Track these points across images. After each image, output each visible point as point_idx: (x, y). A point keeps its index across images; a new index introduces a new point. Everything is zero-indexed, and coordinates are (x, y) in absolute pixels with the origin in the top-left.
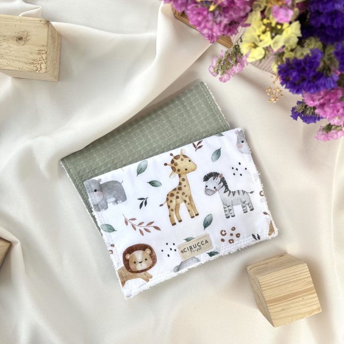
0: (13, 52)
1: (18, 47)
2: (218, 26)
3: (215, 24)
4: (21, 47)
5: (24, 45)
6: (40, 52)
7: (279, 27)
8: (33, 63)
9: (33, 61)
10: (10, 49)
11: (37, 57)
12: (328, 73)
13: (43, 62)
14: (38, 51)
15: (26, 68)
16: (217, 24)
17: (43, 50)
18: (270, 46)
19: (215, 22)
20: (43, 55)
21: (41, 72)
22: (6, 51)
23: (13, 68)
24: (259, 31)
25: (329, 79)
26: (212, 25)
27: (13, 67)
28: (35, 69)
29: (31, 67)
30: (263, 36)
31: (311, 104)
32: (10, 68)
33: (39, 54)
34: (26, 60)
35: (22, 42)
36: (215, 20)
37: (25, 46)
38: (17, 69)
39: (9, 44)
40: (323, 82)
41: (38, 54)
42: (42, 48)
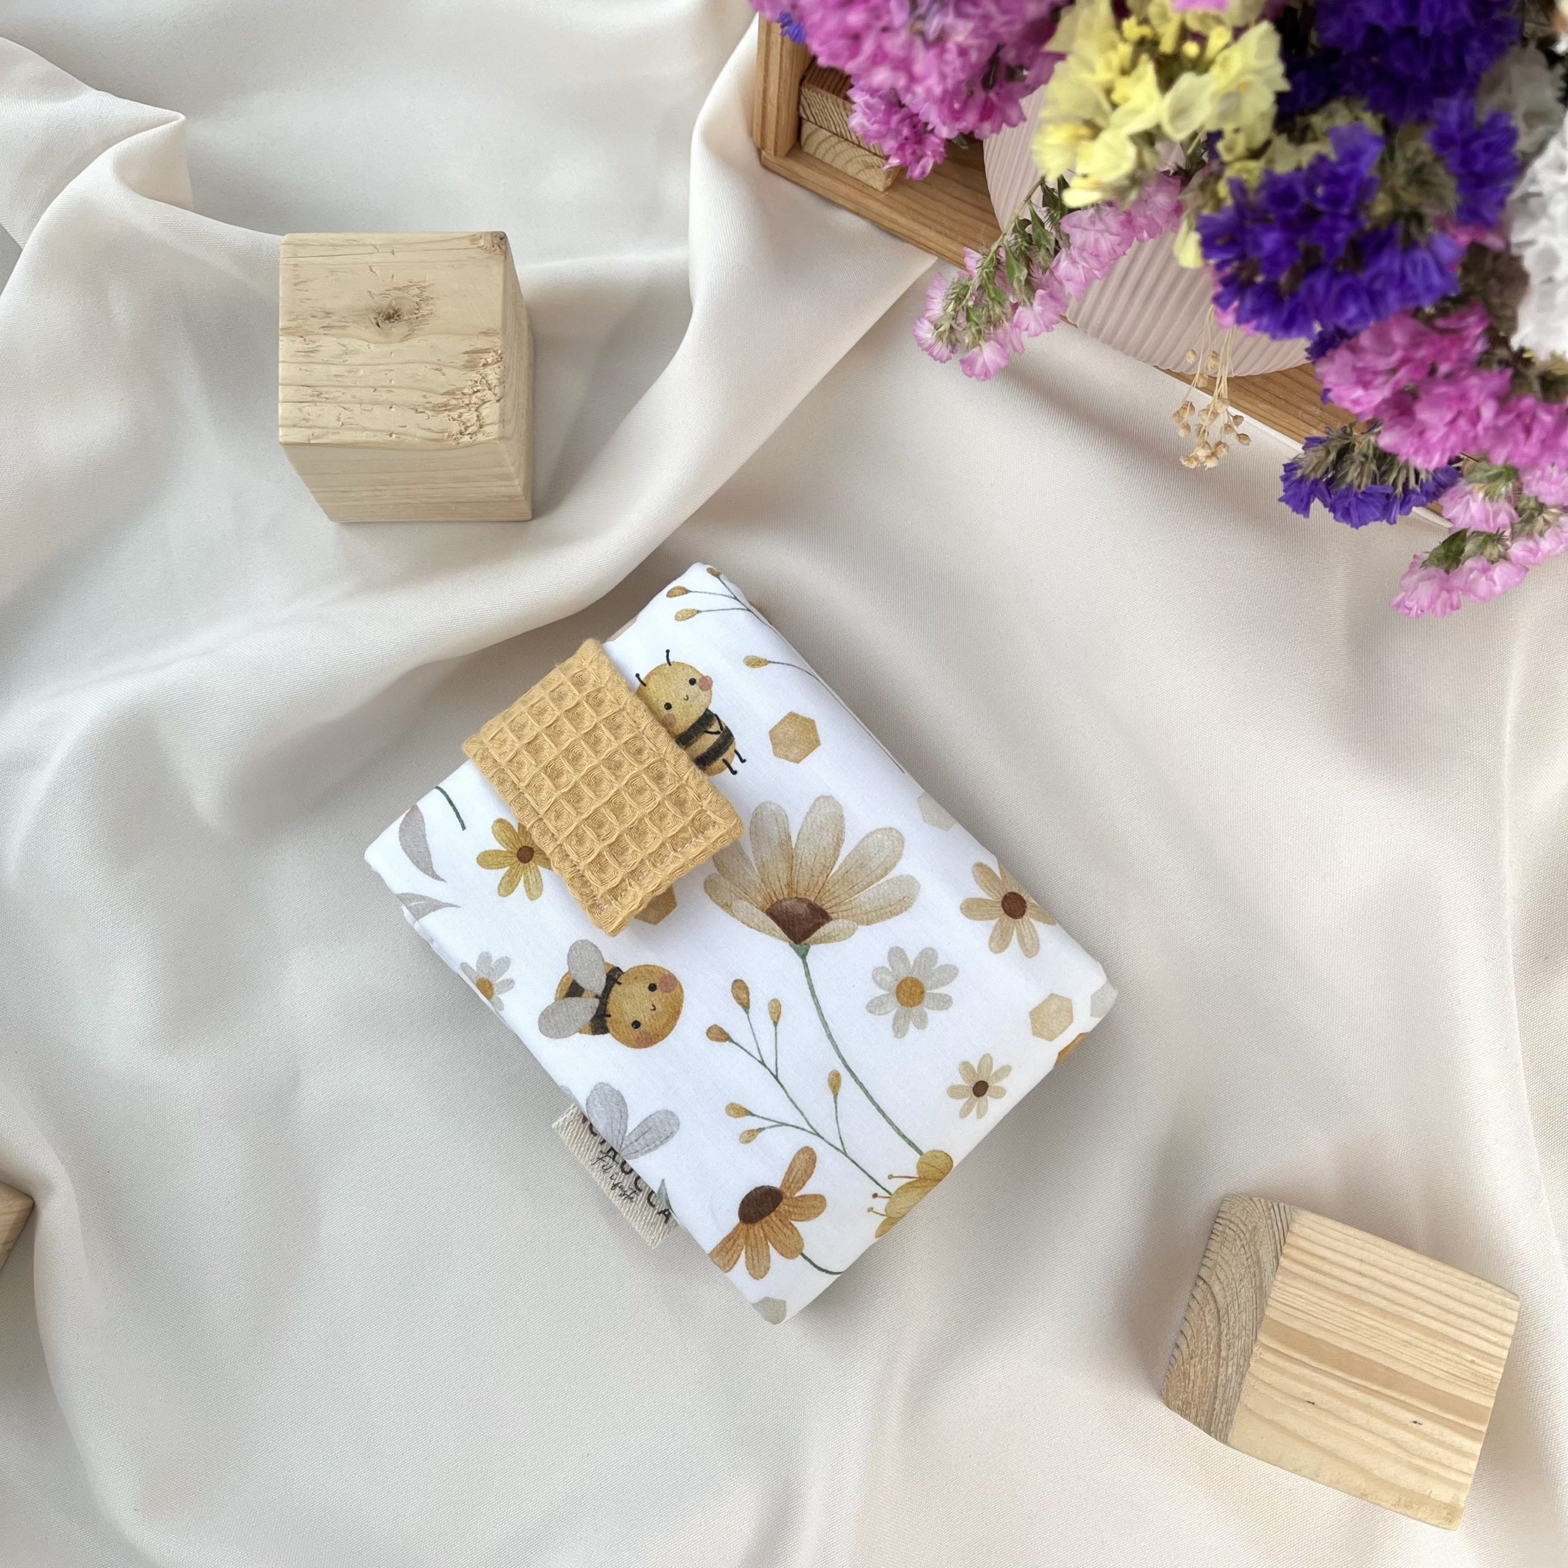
0: (362, 372)
1: (385, 349)
2: (933, 53)
3: (919, 42)
4: (395, 347)
5: (406, 337)
6: (473, 360)
7: (1191, 49)
8: (445, 407)
9: (443, 399)
10: (352, 359)
11: (465, 380)
12: (1414, 229)
13: (489, 395)
14: (466, 357)
15: (419, 427)
16: (928, 45)
17: (486, 351)
18: (1158, 127)
19: (922, 34)
20: (488, 370)
21: (480, 437)
22: (334, 370)
23: (361, 437)
24: (1109, 67)
25: (1421, 255)
26: (909, 45)
27: (365, 429)
28: (456, 427)
29: (440, 421)
30: (1123, 88)
31: (1356, 402)
32: (347, 436)
33: (471, 366)
34: (416, 398)
35: (399, 329)
36: (919, 25)
37: (413, 342)
38: (382, 438)
39: (345, 341)
40: (1396, 267)
41: (465, 367)
42: (482, 343)
